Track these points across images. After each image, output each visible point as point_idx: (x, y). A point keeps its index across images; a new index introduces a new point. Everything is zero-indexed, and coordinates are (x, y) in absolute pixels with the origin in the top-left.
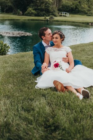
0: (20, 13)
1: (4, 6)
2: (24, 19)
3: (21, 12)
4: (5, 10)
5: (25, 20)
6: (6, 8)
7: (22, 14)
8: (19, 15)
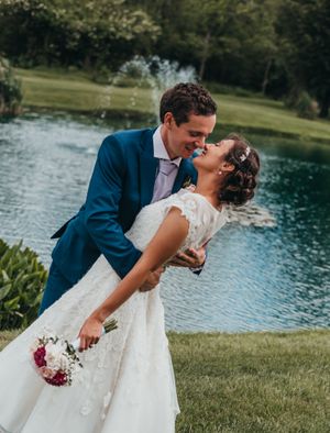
0: (310, 108)
1: (265, 65)
2: (314, 135)
3: (315, 104)
4: (265, 82)
5: (319, 140)
6: (269, 77)
7: (318, 111)
8: (304, 113)
